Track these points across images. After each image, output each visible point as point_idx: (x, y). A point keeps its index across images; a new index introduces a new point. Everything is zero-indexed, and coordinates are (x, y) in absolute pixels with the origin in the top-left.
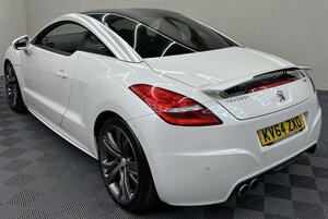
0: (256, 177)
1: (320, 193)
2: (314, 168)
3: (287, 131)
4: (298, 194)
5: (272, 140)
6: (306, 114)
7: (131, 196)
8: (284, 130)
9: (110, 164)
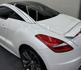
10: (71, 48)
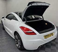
0: (43, 44)
1: (57, 47)
2: (56, 42)
3: (50, 36)
4: (52, 47)
5: (47, 37)
6: (54, 32)
7: (20, 47)
8: (49, 36)
9: (16, 41)
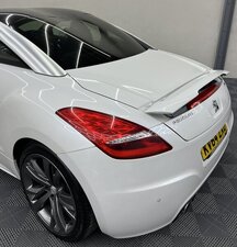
10: (165, 147)
